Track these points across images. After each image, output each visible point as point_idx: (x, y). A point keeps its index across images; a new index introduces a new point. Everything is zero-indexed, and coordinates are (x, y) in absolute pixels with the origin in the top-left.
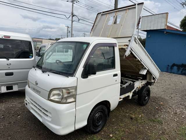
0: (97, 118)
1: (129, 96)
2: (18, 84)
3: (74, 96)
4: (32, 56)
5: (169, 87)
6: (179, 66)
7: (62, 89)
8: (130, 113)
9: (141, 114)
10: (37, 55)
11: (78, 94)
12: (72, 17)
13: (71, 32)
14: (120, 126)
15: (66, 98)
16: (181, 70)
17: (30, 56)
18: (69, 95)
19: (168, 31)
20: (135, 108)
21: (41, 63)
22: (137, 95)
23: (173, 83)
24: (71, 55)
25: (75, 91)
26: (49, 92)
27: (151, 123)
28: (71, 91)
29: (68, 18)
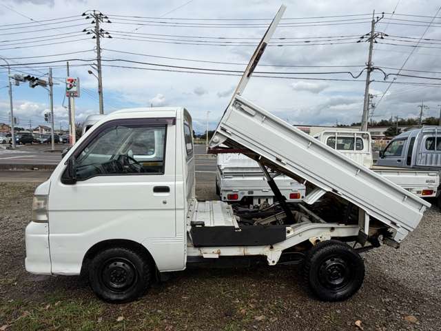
11: (51, 211)
12: (369, 73)
29: (356, 77)
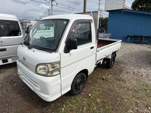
0: (79, 83)
1: (100, 63)
2: (12, 58)
3: (59, 70)
4: (21, 34)
5: (126, 52)
6: (131, 37)
7: (46, 64)
8: (102, 75)
9: (109, 75)
10: (26, 33)
11: (62, 68)
13: (51, 14)
14: (95, 86)
15: (52, 72)
16: (133, 40)
17: (19, 34)
18: (54, 69)
19: (125, 11)
20: (104, 70)
21: (27, 40)
22: (106, 61)
23: (128, 50)
24: (53, 32)
25: (59, 65)
26: (35, 67)
27: (118, 82)
28: (55, 65)
29: (48, 3)
